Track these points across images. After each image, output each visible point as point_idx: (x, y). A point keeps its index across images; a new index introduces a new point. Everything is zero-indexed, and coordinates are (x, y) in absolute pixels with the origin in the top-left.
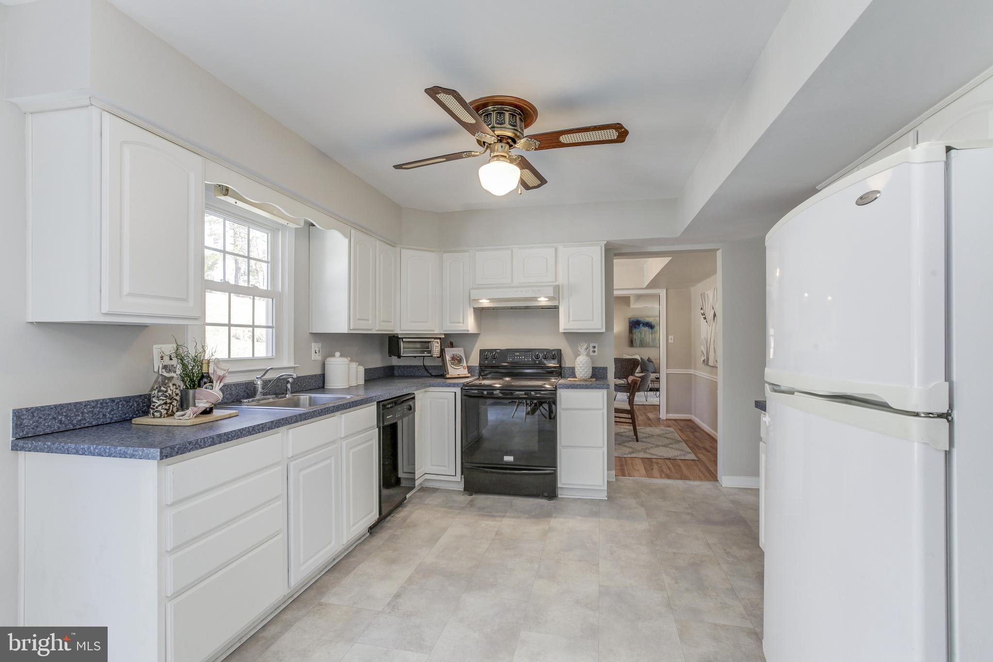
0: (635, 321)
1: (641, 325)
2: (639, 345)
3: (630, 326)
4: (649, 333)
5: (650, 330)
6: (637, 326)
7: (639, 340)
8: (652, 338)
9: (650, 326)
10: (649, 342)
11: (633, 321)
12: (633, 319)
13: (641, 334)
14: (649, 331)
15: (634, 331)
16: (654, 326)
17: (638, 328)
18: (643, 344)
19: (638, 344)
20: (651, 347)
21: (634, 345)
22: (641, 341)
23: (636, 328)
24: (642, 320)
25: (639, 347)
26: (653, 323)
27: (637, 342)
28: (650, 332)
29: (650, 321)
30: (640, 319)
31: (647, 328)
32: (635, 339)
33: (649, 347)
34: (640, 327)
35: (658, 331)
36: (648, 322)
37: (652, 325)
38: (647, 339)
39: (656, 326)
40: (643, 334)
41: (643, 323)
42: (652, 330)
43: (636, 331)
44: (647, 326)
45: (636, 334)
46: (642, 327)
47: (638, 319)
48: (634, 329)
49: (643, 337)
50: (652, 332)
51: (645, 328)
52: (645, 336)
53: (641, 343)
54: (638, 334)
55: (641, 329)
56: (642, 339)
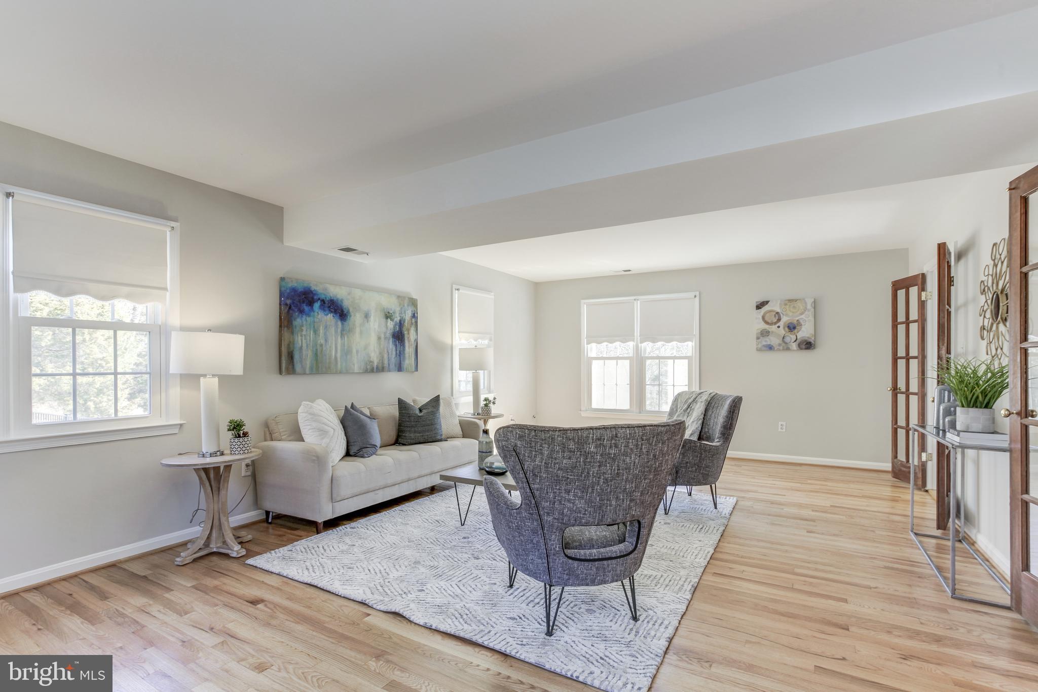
0: (300, 289)
1: (317, 305)
2: (311, 368)
3: (282, 305)
4: (336, 332)
5: (339, 323)
6: (306, 308)
7: (310, 353)
8: (343, 345)
9: (338, 310)
10: (336, 358)
11: (294, 290)
12: (291, 285)
13: (316, 332)
14: (336, 325)
15: (298, 322)
16: (348, 312)
17: (309, 315)
18: (318, 367)
19: (308, 363)
20: (340, 373)
21: (298, 367)
22: (316, 355)
23: (301, 312)
24: (318, 288)
25: (309, 374)
26: (346, 304)
27: (305, 357)
28: (339, 330)
29: (339, 297)
30: (313, 288)
31: (330, 316)
32: (301, 348)
33: (336, 373)
34: (312, 310)
35: (358, 330)
36: (335, 299)
37: (344, 310)
38: (331, 351)
39: (352, 314)
40: (319, 335)
41: (323, 301)
42: (342, 324)
43: (304, 322)
44: (332, 312)
45: (304, 333)
46: (318, 313)
47: (306, 285)
48: (298, 316)
49: (321, 345)
50: (343, 330)
51: (327, 315)
52: (326, 341)
53: (317, 360)
54: (308, 333)
55: (314, 317)
56: (317, 350)
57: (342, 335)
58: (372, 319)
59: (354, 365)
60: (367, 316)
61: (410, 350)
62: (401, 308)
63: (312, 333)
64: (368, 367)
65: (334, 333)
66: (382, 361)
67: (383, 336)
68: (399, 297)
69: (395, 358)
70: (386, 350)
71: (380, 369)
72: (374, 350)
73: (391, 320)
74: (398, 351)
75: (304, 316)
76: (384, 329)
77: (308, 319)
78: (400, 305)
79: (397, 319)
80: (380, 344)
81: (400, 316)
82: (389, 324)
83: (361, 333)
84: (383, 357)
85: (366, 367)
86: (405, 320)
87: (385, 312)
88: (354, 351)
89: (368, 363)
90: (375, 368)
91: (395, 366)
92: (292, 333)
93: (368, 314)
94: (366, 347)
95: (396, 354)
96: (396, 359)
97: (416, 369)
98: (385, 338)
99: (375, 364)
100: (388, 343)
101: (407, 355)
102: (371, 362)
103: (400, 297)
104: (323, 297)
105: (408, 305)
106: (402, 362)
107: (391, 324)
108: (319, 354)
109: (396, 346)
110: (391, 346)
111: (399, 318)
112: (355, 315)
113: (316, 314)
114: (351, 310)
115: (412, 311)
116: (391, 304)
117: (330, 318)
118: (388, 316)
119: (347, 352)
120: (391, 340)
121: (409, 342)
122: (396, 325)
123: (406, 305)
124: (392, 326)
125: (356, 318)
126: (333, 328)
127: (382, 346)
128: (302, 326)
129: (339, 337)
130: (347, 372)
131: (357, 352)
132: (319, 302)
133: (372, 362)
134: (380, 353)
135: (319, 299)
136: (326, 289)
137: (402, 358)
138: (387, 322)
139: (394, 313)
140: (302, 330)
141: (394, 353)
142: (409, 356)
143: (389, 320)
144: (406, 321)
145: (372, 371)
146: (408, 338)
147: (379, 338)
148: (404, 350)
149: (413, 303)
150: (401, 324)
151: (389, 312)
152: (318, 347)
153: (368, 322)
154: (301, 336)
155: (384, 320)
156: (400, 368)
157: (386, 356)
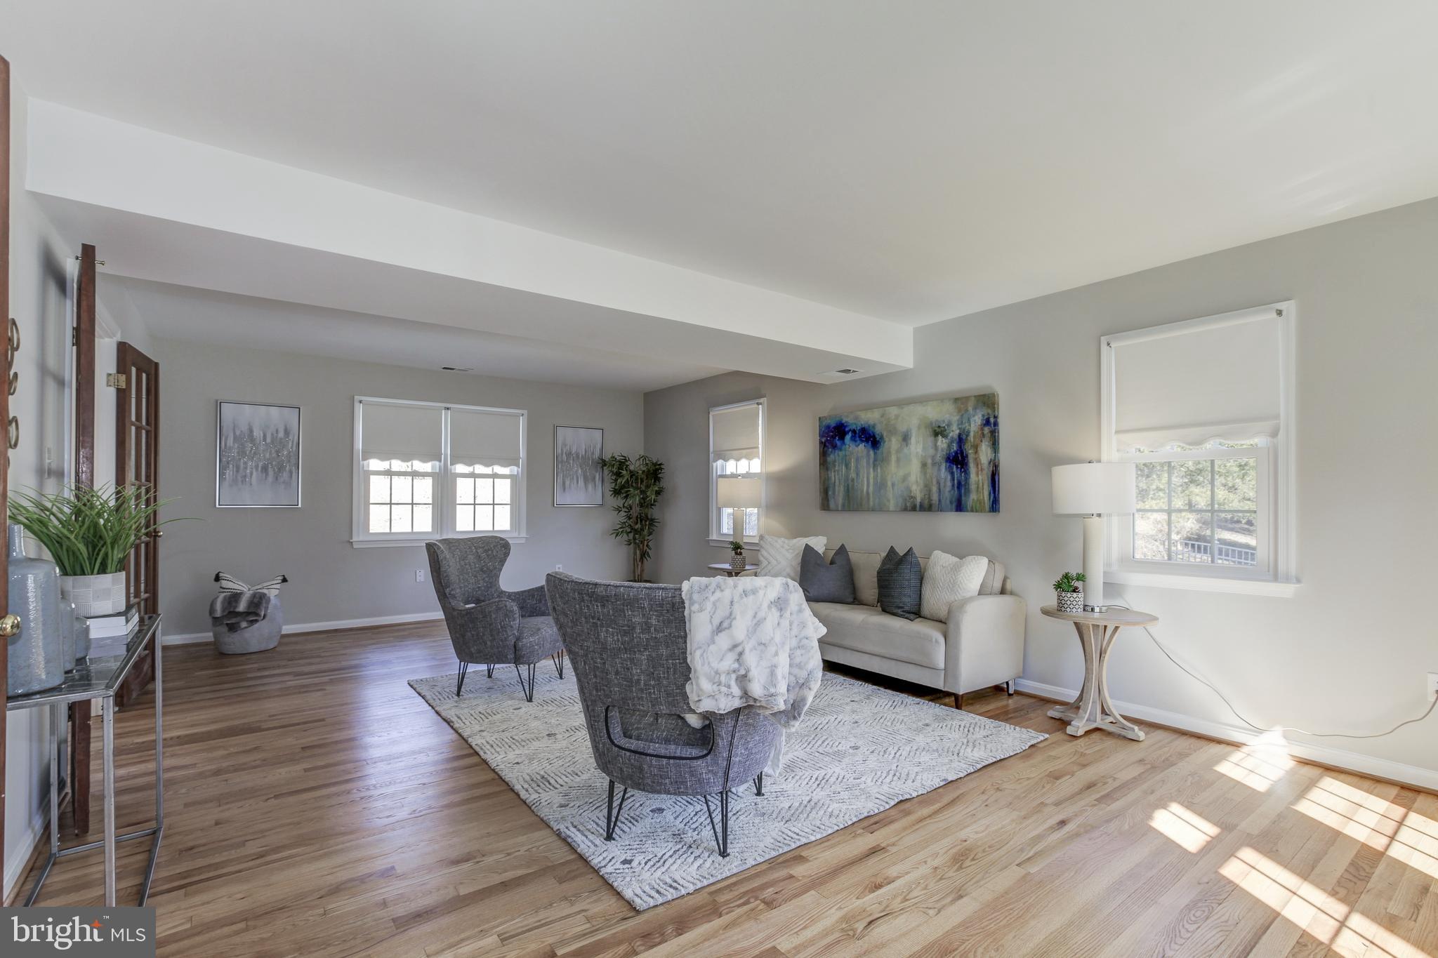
0: (833, 425)
1: (848, 437)
2: (843, 505)
3: (821, 443)
4: (868, 463)
5: (872, 453)
6: (839, 443)
7: (844, 489)
8: (875, 478)
9: (870, 438)
10: (868, 495)
11: (828, 427)
12: (828, 422)
13: (848, 466)
14: (868, 455)
15: (831, 458)
16: (882, 437)
17: (841, 450)
18: (853, 503)
19: (840, 500)
20: (873, 510)
21: (832, 505)
22: (848, 490)
23: (834, 447)
24: (849, 420)
25: (844, 510)
26: (878, 430)
27: (840, 493)
28: (871, 461)
29: (871, 422)
30: (846, 420)
31: (862, 446)
32: (835, 486)
33: (869, 509)
34: (844, 443)
35: (893, 458)
36: (866, 426)
37: (877, 436)
38: (862, 485)
39: (886, 439)
40: (850, 469)
41: (854, 431)
42: (875, 454)
43: (837, 458)
44: (862, 441)
45: (837, 468)
46: (850, 446)
47: (837, 419)
48: (831, 452)
49: (853, 480)
50: (875, 460)
51: (859, 445)
52: (857, 474)
53: (848, 496)
54: (840, 468)
55: (845, 450)
56: (848, 485)
57: (875, 466)
58: (913, 440)
59: (889, 501)
60: (906, 438)
61: (980, 477)
62: (962, 415)
63: (844, 467)
64: (908, 505)
65: (865, 464)
66: (929, 495)
67: (929, 461)
68: (956, 400)
69: (950, 491)
70: (935, 482)
71: (926, 507)
72: (917, 482)
73: (943, 437)
74: (956, 481)
75: (837, 451)
76: (931, 452)
77: (840, 453)
78: (959, 411)
79: (954, 432)
80: (925, 473)
81: (960, 429)
82: (939, 443)
83: (898, 460)
84: (930, 491)
85: (906, 504)
86: (968, 432)
87: (932, 428)
88: (889, 484)
89: (908, 498)
90: (918, 506)
91: (951, 502)
92: (827, 469)
93: (908, 435)
94: (905, 478)
95: (953, 486)
96: (952, 492)
97: (995, 506)
98: (934, 464)
99: (919, 500)
100: (939, 470)
101: (973, 487)
102: (912, 497)
103: (960, 401)
104: (854, 427)
105: (975, 408)
106: (963, 498)
107: (942, 443)
108: (850, 489)
109: (952, 474)
110: (944, 473)
111: (958, 432)
112: (890, 440)
113: (847, 446)
114: (885, 435)
115: (983, 416)
116: (943, 413)
117: (861, 449)
118: (938, 431)
119: (881, 486)
120: (944, 466)
121: (977, 465)
122: (952, 442)
123: (970, 409)
124: (945, 446)
125: (892, 444)
126: (865, 460)
127: (928, 476)
128: (835, 461)
129: (871, 470)
130: (880, 509)
131: (893, 485)
132: (850, 433)
133: (914, 498)
134: (926, 486)
135: (850, 430)
136: (856, 418)
137: (963, 491)
138: (936, 441)
139: (948, 425)
140: (835, 466)
141: (949, 484)
142: (978, 487)
143: (940, 437)
144: (972, 434)
145: (914, 509)
146: (976, 459)
147: (924, 465)
148: (967, 479)
149: (987, 401)
150: (961, 440)
151: (939, 427)
152: (850, 483)
153: (907, 446)
154: (834, 472)
155: (932, 438)
156: (959, 507)
157: (934, 489)
